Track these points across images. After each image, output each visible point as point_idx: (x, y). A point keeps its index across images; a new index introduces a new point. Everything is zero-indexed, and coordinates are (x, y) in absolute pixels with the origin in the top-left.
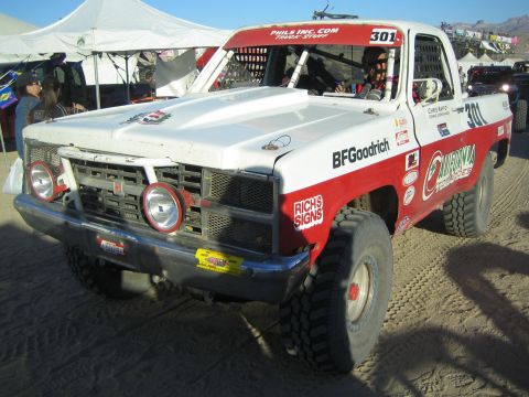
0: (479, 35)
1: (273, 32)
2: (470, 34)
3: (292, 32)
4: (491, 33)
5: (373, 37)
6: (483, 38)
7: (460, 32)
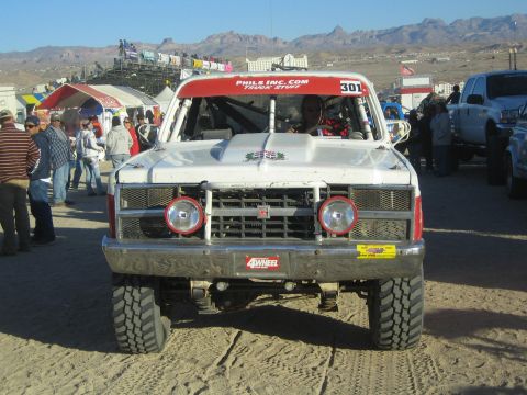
0: (177, 60)
1: (238, 83)
2: (164, 59)
3: (261, 83)
4: (195, 57)
5: (342, 87)
6: (184, 65)
7: (149, 55)
